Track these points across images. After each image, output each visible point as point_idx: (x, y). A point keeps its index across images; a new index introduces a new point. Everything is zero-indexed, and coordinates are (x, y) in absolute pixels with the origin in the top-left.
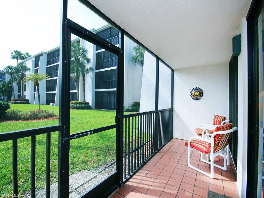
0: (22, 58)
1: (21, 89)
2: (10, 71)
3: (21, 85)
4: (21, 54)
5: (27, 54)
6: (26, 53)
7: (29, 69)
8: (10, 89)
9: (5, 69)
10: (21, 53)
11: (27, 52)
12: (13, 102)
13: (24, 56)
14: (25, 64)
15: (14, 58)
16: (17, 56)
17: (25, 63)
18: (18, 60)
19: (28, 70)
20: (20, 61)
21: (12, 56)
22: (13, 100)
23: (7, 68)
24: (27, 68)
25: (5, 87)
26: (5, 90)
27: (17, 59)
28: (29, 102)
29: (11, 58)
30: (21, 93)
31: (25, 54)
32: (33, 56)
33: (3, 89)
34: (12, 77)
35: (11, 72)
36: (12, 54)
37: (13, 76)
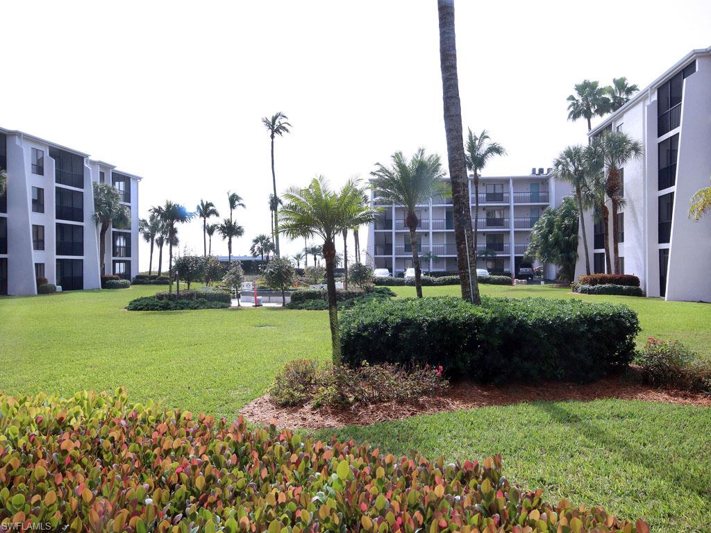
0: (604, 107)
1: (607, 234)
2: (572, 169)
3: (606, 219)
4: (601, 91)
5: (620, 84)
6: (616, 82)
7: (636, 148)
8: (569, 236)
9: (557, 165)
10: (600, 86)
11: (618, 78)
12: (587, 286)
13: (607, 96)
14: (618, 127)
15: (575, 115)
16: (588, 104)
17: (618, 123)
18: (592, 120)
19: (633, 153)
20: (598, 121)
21: (572, 109)
22: (585, 281)
23: (565, 159)
24: (628, 142)
25: (556, 230)
26: (557, 242)
27: (588, 115)
28: (641, 287)
29: (569, 117)
30: (607, 251)
31: (614, 87)
32: (651, 87)
33: (551, 238)
34: (578, 191)
35: (576, 170)
36: (570, 102)
37: (581, 185)
